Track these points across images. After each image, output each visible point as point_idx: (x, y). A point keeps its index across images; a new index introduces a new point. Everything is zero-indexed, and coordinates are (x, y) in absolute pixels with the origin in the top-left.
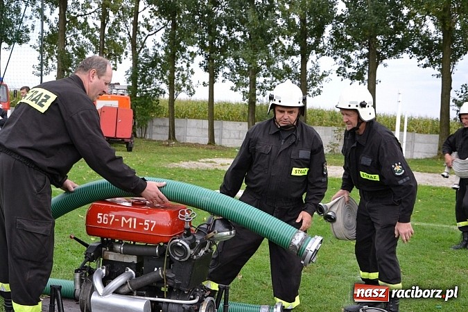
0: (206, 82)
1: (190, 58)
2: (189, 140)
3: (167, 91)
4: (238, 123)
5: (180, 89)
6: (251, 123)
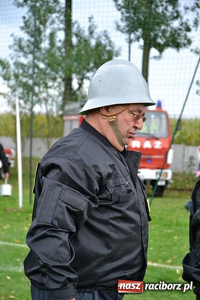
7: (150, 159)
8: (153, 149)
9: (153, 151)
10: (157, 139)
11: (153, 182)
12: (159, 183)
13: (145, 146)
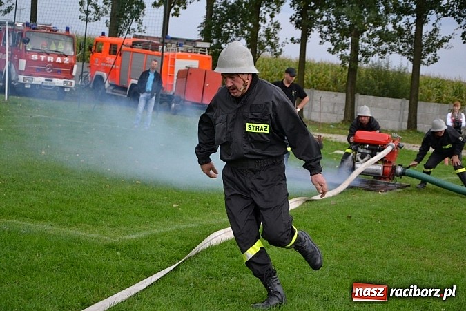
0: (295, 39)
4: (333, 94)
5: (263, 48)
6: (350, 95)
7: (60, 71)
9: (62, 65)
10: (66, 56)
11: (61, 88)
12: (66, 90)
13: (57, 61)
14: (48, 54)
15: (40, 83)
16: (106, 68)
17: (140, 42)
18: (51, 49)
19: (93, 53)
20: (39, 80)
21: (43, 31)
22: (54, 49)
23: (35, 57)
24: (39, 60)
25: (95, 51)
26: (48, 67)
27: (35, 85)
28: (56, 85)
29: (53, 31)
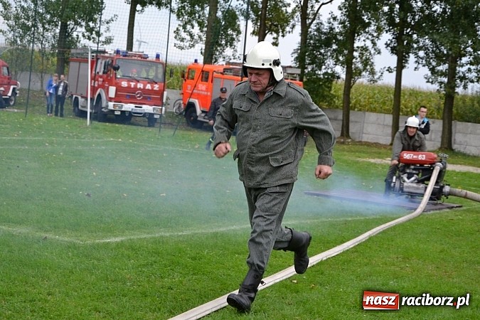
0: (392, 67)
1: (375, 34)
2: (365, 138)
3: (343, 76)
5: (359, 74)
6: (446, 122)
7: (150, 98)
8: (152, 90)
9: (152, 91)
10: (156, 83)
11: (151, 115)
12: (155, 116)
13: (147, 88)
14: (138, 81)
15: (130, 110)
16: (198, 94)
17: (231, 69)
18: (142, 76)
19: (185, 80)
20: (128, 107)
21: (134, 58)
22: (145, 76)
23: (124, 84)
24: (129, 87)
25: (188, 78)
26: (138, 94)
27: (125, 111)
28: (146, 111)
29: (144, 58)
